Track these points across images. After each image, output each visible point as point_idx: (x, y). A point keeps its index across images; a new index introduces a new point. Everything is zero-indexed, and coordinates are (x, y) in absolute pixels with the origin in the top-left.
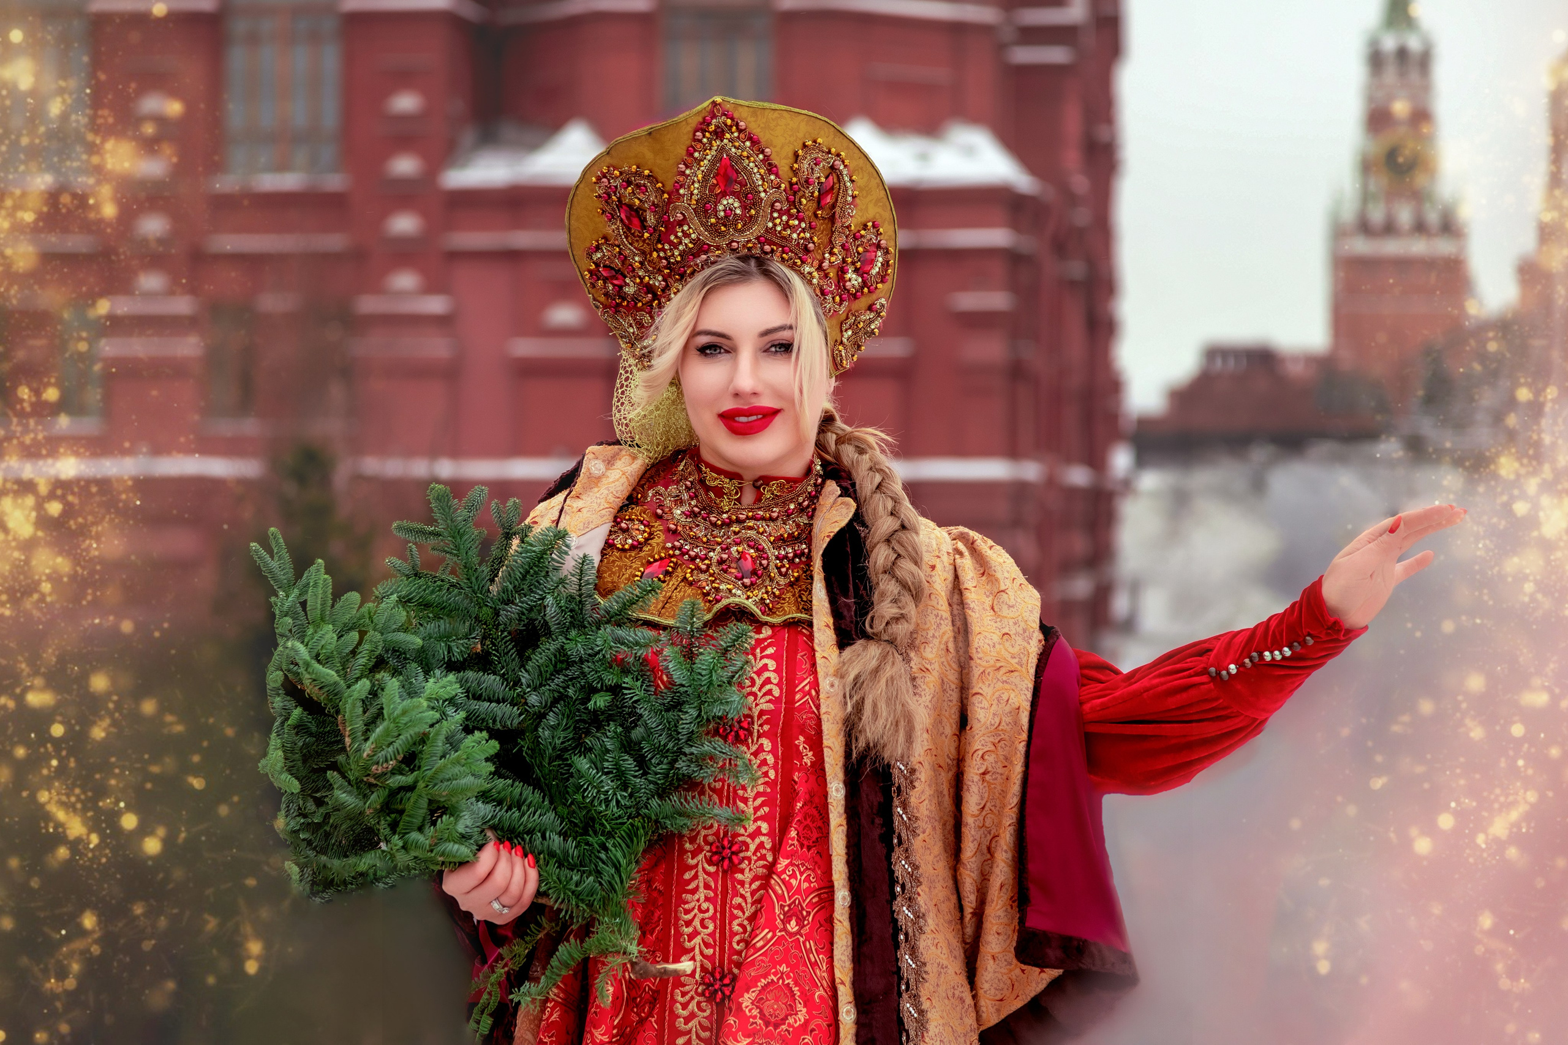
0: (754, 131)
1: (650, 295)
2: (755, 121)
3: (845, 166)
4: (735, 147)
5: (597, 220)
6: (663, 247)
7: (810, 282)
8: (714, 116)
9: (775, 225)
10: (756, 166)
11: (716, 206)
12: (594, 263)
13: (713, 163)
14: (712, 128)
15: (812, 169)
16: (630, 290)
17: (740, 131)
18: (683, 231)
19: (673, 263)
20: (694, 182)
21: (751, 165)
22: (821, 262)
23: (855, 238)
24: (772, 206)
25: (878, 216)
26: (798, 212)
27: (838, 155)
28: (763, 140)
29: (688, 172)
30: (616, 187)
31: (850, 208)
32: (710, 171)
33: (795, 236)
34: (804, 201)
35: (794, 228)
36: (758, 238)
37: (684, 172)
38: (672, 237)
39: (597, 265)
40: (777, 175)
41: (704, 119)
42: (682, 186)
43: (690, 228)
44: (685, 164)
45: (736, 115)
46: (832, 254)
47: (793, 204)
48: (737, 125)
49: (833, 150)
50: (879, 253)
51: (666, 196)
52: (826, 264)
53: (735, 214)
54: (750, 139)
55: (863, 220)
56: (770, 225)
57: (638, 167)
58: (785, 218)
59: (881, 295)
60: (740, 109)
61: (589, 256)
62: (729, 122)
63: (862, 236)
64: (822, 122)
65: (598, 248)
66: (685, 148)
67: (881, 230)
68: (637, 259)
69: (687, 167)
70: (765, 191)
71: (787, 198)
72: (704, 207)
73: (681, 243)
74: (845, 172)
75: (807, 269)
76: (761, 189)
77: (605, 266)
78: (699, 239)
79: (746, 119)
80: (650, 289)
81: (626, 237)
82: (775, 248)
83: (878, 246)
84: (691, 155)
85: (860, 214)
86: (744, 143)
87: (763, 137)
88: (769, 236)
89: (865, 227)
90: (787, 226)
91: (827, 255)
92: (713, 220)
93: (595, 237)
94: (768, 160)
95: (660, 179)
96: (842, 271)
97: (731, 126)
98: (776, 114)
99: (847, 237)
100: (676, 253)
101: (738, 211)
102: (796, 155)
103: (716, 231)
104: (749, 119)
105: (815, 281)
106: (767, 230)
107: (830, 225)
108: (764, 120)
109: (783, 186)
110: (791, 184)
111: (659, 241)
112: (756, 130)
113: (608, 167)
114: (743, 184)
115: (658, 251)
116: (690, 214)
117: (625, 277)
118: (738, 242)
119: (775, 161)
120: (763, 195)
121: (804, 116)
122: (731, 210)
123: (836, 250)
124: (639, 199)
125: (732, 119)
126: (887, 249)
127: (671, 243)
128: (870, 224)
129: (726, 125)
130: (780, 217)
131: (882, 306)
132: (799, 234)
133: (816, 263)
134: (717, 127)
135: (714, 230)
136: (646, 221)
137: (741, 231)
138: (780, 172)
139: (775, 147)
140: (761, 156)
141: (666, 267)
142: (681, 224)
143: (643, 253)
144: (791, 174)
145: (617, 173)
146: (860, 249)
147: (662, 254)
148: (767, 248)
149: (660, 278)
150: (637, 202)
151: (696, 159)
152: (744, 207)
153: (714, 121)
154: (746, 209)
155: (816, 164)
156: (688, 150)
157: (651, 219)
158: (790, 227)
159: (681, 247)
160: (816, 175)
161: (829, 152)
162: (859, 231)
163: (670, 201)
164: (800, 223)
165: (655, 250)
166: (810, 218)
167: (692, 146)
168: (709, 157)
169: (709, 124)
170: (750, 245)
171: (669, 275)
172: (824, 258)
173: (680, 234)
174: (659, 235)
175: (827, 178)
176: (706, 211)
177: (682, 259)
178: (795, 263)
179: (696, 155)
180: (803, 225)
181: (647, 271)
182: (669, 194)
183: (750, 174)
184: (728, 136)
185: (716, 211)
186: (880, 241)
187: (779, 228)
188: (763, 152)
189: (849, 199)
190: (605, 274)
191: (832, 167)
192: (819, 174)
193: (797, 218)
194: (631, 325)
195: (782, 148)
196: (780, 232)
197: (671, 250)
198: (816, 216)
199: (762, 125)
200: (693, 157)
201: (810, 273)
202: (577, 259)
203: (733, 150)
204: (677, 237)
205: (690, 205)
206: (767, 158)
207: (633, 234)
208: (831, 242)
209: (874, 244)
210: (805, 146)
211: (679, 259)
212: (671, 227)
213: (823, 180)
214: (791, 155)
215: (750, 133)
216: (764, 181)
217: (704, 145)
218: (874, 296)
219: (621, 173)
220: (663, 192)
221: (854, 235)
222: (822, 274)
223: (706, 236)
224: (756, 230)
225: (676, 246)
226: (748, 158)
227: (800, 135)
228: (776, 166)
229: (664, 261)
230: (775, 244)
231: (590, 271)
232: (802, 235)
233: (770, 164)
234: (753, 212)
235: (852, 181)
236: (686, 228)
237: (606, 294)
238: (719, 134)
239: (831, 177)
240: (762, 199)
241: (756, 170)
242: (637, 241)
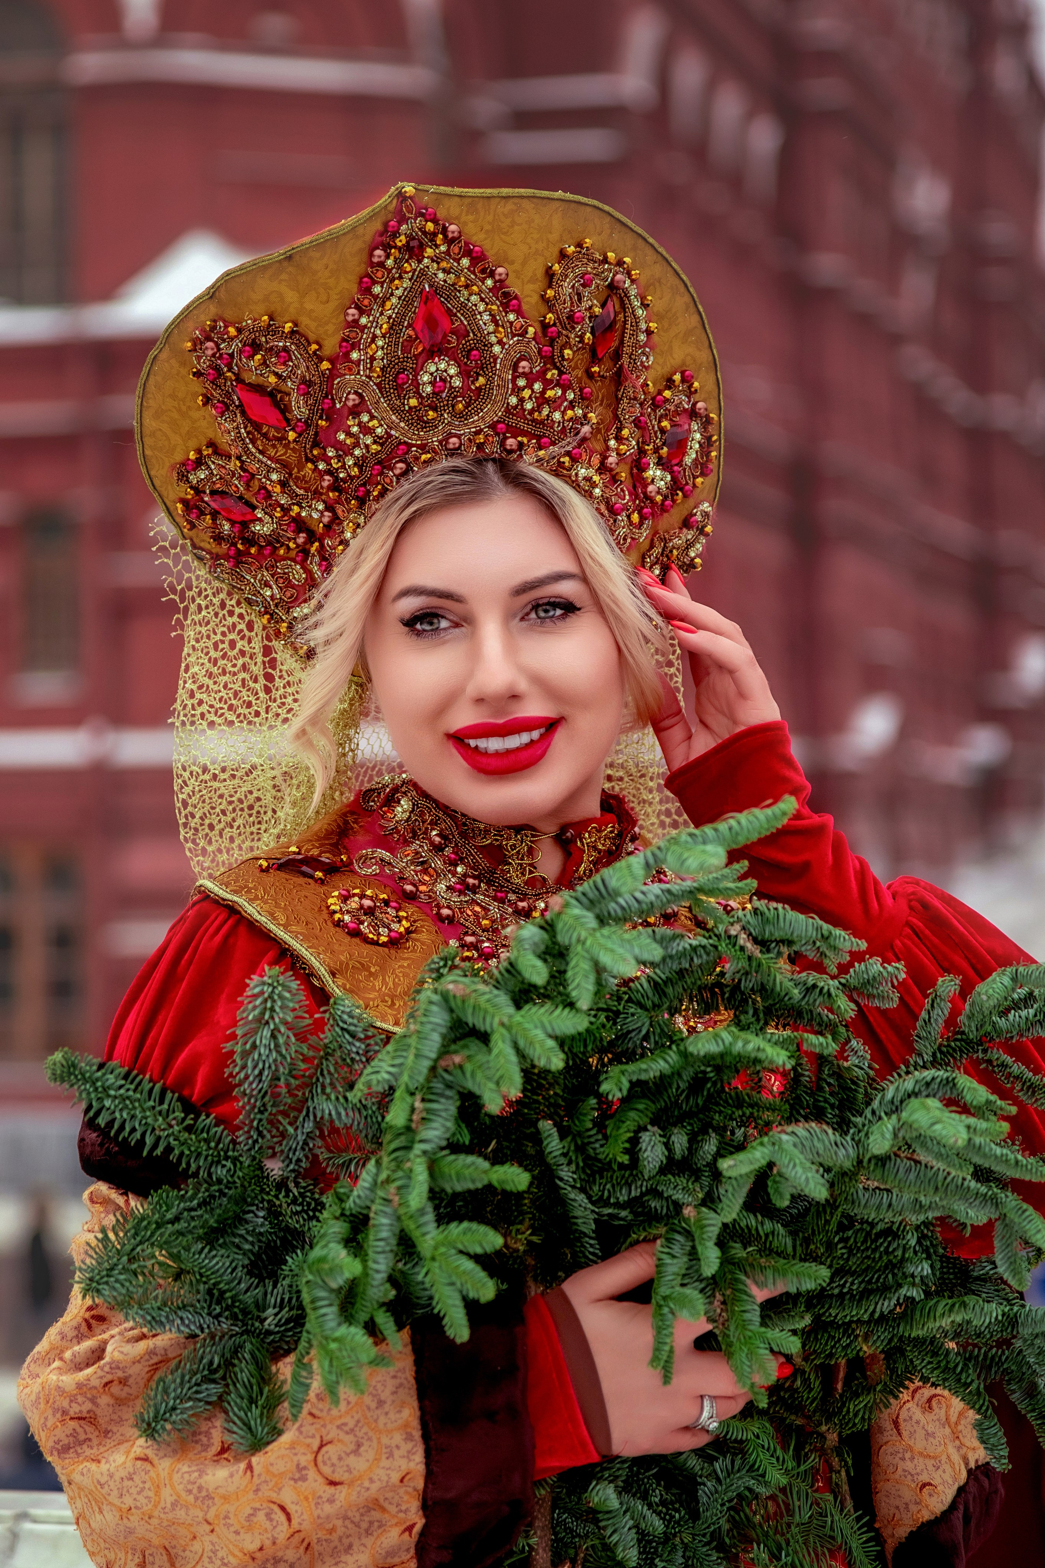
0: (474, 239)
1: (303, 535)
2: (474, 221)
3: (633, 281)
4: (444, 271)
5: (196, 415)
6: (325, 454)
7: (588, 495)
8: (403, 220)
9: (522, 400)
10: (482, 300)
11: (416, 376)
12: (191, 487)
13: (406, 301)
14: (401, 241)
15: (579, 294)
16: (263, 528)
17: (449, 241)
18: (360, 424)
19: (344, 480)
20: (375, 337)
21: (474, 298)
22: (604, 458)
23: (655, 406)
24: (515, 367)
25: (689, 361)
26: (561, 373)
27: (620, 263)
28: (490, 254)
29: (363, 320)
30: (231, 356)
31: (643, 353)
32: (401, 316)
33: (557, 416)
34: (567, 352)
35: (554, 404)
36: (493, 426)
37: (356, 322)
38: (342, 436)
39: (198, 491)
40: (519, 313)
41: (386, 224)
42: (354, 346)
43: (372, 417)
44: (357, 307)
45: (441, 213)
46: (619, 439)
47: (550, 360)
48: (445, 231)
49: (611, 255)
50: (695, 426)
51: (325, 365)
52: (612, 459)
53: (451, 387)
54: (468, 253)
55: (667, 370)
56: (513, 400)
57: (271, 318)
58: (537, 386)
59: (702, 497)
60: (447, 202)
61: (183, 477)
62: (430, 226)
63: (667, 400)
64: (589, 209)
65: (199, 463)
66: (354, 279)
67: (696, 384)
68: (274, 477)
69: (362, 312)
70: (500, 342)
71: (540, 351)
72: (395, 379)
73: (357, 445)
74: (633, 292)
75: (583, 472)
76: (493, 339)
77: (213, 493)
78: (390, 436)
79: (458, 218)
80: (300, 524)
81: (253, 442)
82: (525, 440)
83: (693, 414)
84: (366, 291)
85: (661, 361)
86: (458, 261)
87: (491, 248)
88: (513, 421)
89: (669, 383)
90: (542, 400)
91: (612, 443)
92: (413, 402)
93: (193, 443)
94: (501, 287)
95: (312, 337)
96: (638, 466)
97: (434, 234)
98: (510, 206)
99: (641, 404)
100: (350, 462)
101: (457, 383)
102: (549, 275)
103: (420, 419)
104: (464, 218)
105: (597, 491)
106: (508, 410)
107: (613, 389)
108: (490, 218)
109: (531, 330)
110: (545, 326)
111: (315, 444)
112: (478, 238)
113: (215, 321)
114: (461, 334)
115: (314, 461)
116: (372, 393)
117: (254, 508)
118: (458, 437)
119: (514, 288)
120: (497, 349)
121: (557, 204)
122: (443, 380)
123: (625, 432)
124: (276, 374)
125: (435, 221)
126: (707, 416)
127: (339, 446)
128: (677, 377)
129: (425, 233)
130: (530, 386)
131: (706, 515)
132: (563, 413)
133: (596, 460)
134: (410, 238)
135: (416, 418)
136: (291, 411)
137: (462, 416)
138: (525, 307)
139: (512, 263)
140: (489, 282)
141: (332, 488)
142: (355, 412)
143: (285, 465)
144: (543, 309)
145: (232, 331)
146: (665, 423)
147: (322, 466)
148: (511, 442)
149: (321, 507)
150: (272, 379)
151: (376, 297)
152: (464, 373)
153: (404, 227)
154: (469, 376)
155: (584, 285)
156: (361, 282)
157: (299, 408)
158: (547, 401)
159: (357, 452)
160: (585, 304)
161: (605, 260)
162: (660, 393)
163: (333, 374)
164: (564, 393)
165: (308, 460)
166: (580, 381)
167: (367, 275)
168: (399, 292)
169: (396, 234)
170: (481, 438)
171: (338, 501)
172: (608, 448)
173: (355, 429)
174: (316, 434)
175: (603, 306)
176: (399, 388)
177: (361, 471)
178: (561, 464)
179: (377, 289)
180: (571, 396)
181: (293, 495)
182: (331, 360)
183: (472, 314)
184: (429, 251)
185: (417, 384)
186: (695, 404)
187: (529, 406)
188: (492, 274)
189: (642, 337)
190: (213, 505)
191: (612, 287)
192: (590, 303)
193: (558, 384)
194: (267, 585)
195: (524, 263)
196: (532, 412)
197: (339, 457)
198: (590, 375)
199: (487, 227)
200: (371, 294)
201: (588, 479)
202: (157, 482)
203: (441, 275)
204: (349, 434)
205: (369, 377)
206: (500, 284)
207: (265, 435)
208: (616, 417)
209: (685, 410)
210: (563, 255)
211: (355, 471)
212: (334, 418)
213: (597, 310)
214: (540, 272)
215: (467, 244)
216: (497, 325)
217: (389, 271)
218: (691, 502)
219: (239, 331)
220: (321, 360)
221: (653, 399)
222: (607, 477)
223: (401, 431)
224: (491, 412)
225: (348, 451)
226: (467, 287)
227: (554, 237)
228: (516, 297)
229: (327, 477)
230: (524, 433)
231: (184, 501)
232: (570, 413)
233: (506, 295)
234: (482, 380)
235: (645, 306)
236: (365, 418)
237: (218, 538)
238: (414, 250)
239: (610, 304)
240: (495, 358)
241: (482, 307)
242: (274, 446)
